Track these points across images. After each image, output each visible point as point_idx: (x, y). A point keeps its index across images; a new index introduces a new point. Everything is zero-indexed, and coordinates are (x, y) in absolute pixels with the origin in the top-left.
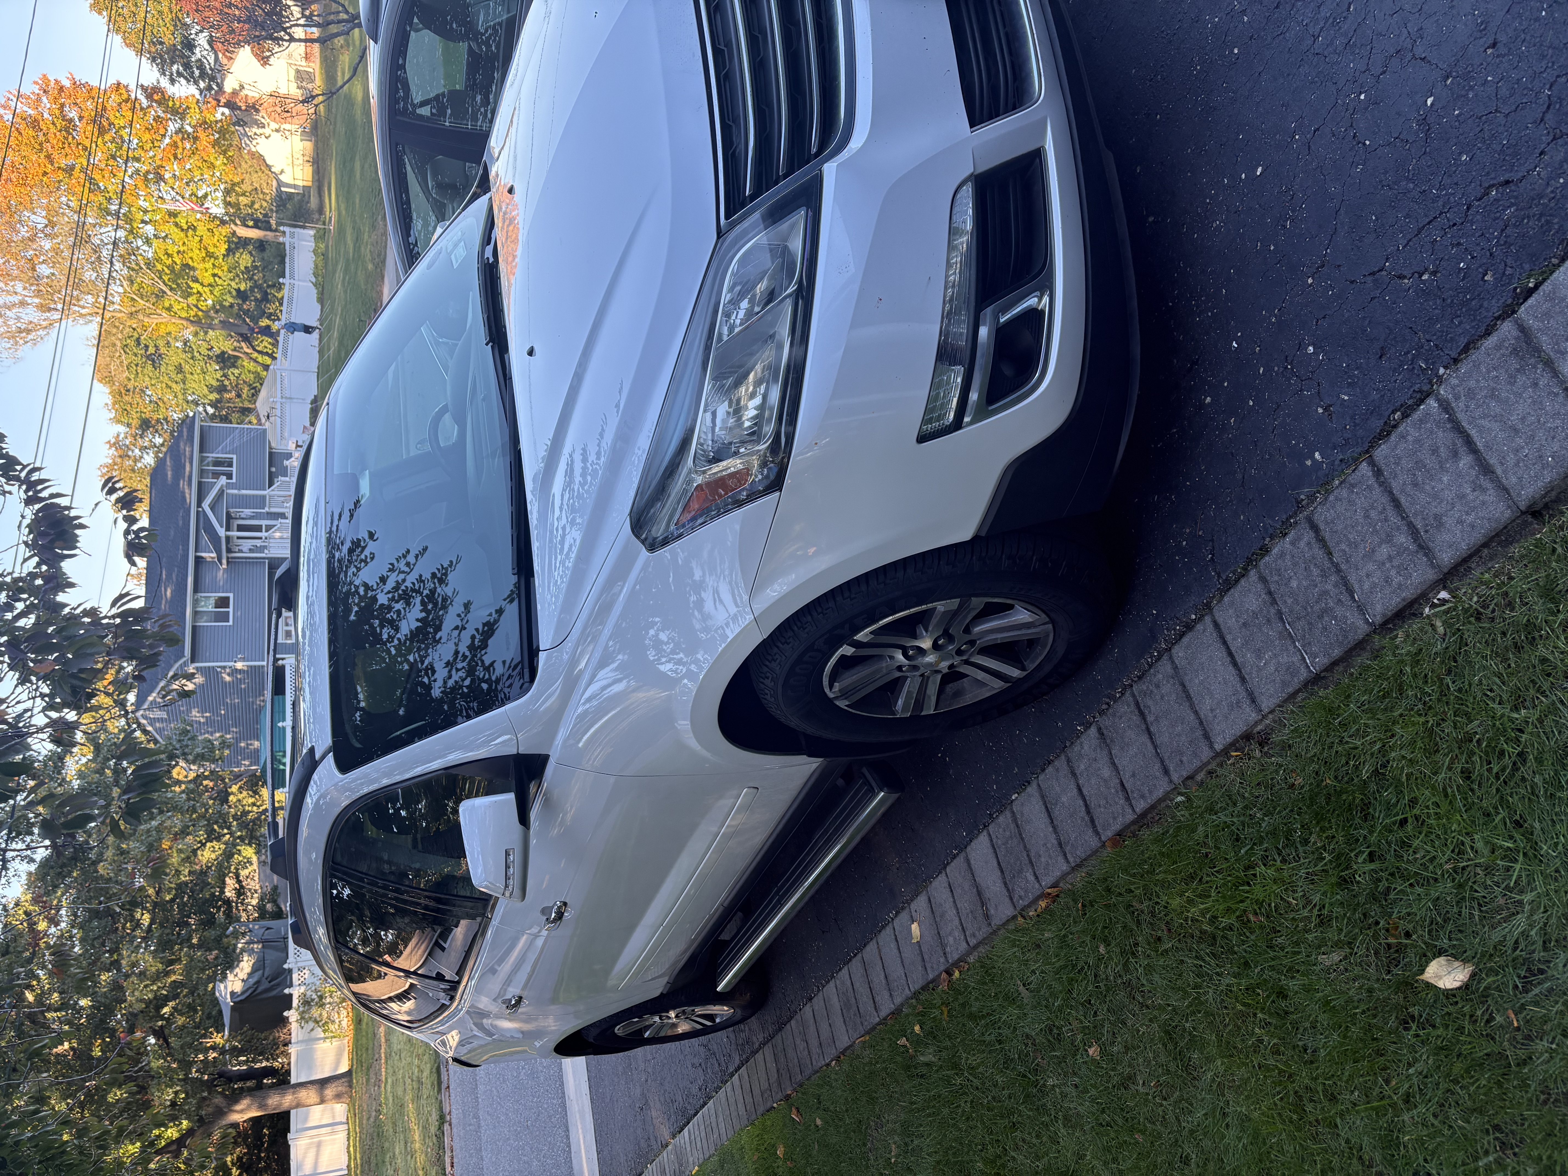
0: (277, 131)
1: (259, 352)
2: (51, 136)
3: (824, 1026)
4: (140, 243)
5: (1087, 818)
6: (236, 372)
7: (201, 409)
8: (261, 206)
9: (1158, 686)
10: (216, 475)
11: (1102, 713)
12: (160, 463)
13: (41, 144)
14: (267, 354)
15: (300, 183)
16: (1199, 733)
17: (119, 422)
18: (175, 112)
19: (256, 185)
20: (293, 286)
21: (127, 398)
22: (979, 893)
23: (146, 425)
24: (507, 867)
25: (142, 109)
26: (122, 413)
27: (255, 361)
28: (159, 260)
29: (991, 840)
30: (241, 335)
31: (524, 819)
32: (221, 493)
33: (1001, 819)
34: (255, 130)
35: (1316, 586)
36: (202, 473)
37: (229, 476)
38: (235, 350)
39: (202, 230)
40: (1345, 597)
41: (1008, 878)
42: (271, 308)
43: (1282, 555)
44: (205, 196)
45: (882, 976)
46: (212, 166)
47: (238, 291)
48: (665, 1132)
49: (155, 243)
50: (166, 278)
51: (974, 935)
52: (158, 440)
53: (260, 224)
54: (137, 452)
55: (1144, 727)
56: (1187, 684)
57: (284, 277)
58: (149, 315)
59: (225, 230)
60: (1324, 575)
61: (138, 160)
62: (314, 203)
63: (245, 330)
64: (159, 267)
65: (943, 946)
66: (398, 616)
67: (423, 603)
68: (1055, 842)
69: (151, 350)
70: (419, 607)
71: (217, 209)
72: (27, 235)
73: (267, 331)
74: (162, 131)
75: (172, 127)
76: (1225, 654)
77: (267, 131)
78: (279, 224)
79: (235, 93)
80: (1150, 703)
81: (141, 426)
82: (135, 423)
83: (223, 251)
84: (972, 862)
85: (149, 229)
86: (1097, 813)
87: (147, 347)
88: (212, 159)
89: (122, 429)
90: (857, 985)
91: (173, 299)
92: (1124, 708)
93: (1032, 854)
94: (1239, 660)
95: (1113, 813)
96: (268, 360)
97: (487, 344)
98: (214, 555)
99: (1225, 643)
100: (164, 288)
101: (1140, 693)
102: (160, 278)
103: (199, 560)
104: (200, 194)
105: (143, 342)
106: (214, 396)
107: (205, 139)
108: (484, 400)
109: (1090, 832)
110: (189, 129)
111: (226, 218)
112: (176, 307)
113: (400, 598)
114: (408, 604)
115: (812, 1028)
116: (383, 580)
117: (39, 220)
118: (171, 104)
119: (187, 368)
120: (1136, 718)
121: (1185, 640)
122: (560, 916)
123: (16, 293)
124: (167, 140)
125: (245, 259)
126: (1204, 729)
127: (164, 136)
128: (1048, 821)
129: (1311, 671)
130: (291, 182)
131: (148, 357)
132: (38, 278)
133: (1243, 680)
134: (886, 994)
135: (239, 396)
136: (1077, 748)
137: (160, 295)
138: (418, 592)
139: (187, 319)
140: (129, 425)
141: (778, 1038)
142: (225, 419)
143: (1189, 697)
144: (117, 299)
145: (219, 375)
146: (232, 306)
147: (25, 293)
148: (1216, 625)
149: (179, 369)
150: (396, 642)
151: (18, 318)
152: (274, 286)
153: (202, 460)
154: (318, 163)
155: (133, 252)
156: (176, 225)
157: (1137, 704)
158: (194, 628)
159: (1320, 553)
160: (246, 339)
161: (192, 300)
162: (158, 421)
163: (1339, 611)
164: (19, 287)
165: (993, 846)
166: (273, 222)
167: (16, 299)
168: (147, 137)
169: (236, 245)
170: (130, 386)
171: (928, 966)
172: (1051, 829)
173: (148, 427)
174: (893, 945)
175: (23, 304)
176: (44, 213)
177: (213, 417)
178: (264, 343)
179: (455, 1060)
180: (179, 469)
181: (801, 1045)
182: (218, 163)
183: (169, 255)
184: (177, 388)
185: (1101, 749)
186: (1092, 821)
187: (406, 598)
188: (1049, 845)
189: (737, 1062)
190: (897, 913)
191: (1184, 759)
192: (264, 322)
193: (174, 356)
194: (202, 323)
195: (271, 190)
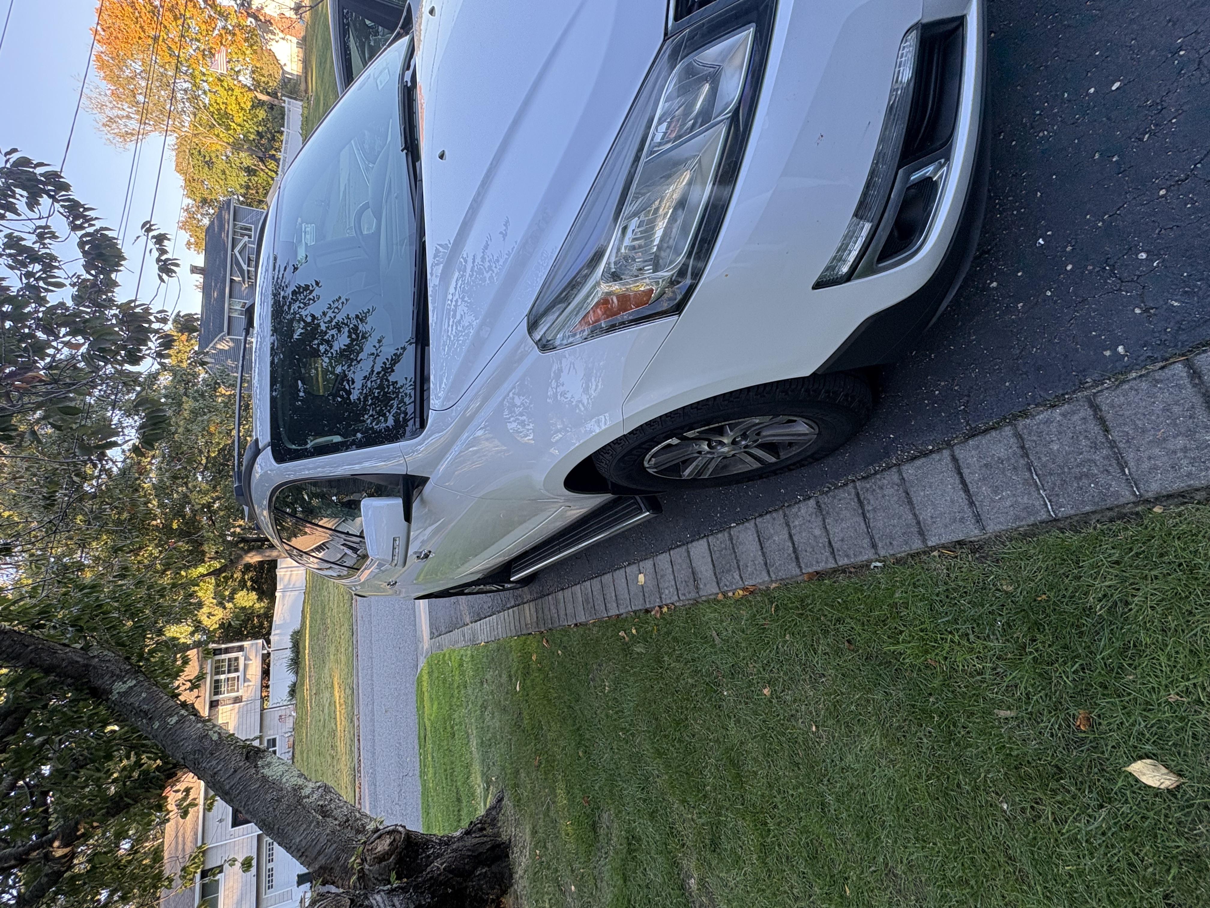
0: (283, 39)
1: (270, 169)
2: (143, 14)
3: (570, 607)
4: (200, 92)
5: (793, 555)
6: (256, 179)
7: (236, 197)
8: (273, 84)
9: (881, 488)
10: (243, 235)
11: (823, 493)
12: (212, 223)
13: (137, 18)
14: (273, 171)
15: (295, 73)
16: (915, 529)
17: (189, 197)
18: (220, 14)
19: (271, 72)
20: (288, 133)
21: (193, 184)
22: (693, 573)
23: (204, 201)
24: (394, 548)
25: (201, 8)
26: (191, 193)
27: (267, 174)
28: (211, 105)
29: (709, 545)
30: (259, 158)
31: (408, 517)
32: (245, 245)
33: (720, 535)
34: (270, 35)
35: (1081, 453)
36: (234, 232)
37: (250, 237)
38: (255, 165)
39: (237, 92)
40: (1114, 469)
41: (718, 571)
42: (277, 145)
43: (1048, 422)
44: (239, 71)
45: (613, 594)
46: (244, 53)
47: (258, 132)
48: (468, 620)
49: (209, 94)
50: (216, 117)
51: (684, 595)
52: (211, 211)
53: (274, 95)
54: (199, 216)
55: (860, 511)
56: (912, 494)
57: (283, 127)
58: (205, 137)
59: (251, 95)
60: (1095, 446)
61: (199, 41)
62: (303, 87)
63: (261, 155)
64: (212, 109)
65: (660, 594)
66: (333, 338)
67: (349, 331)
68: (762, 562)
69: (207, 159)
70: (346, 334)
71: (249, 82)
72: (130, 75)
73: (273, 157)
74: (213, 25)
75: (220, 24)
76: (958, 481)
77: (277, 38)
78: (283, 95)
79: (259, 10)
80: (870, 497)
81: (201, 202)
82: (198, 199)
83: (249, 107)
84: (692, 553)
85: (206, 86)
86: (802, 555)
87: (205, 156)
88: (244, 49)
89: (190, 201)
90: (595, 593)
91: (219, 130)
92: (846, 495)
93: (741, 564)
94: (972, 489)
95: (817, 558)
96: (274, 175)
97: (402, 151)
98: (240, 279)
99: (960, 474)
100: (214, 123)
101: (862, 489)
102: (212, 116)
103: (232, 281)
104: (236, 69)
105: (202, 153)
106: (243, 191)
107: (240, 36)
108: (396, 197)
109: (794, 564)
110: (231, 28)
111: (252, 88)
112: (221, 135)
113: (335, 327)
114: (340, 331)
115: (562, 605)
116: (324, 314)
117: (138, 67)
118: (219, 9)
119: (227, 172)
120: (854, 504)
121: (918, 462)
122: (426, 556)
123: (124, 110)
124: (216, 32)
125: (262, 114)
126: (920, 528)
127: (214, 29)
128: (759, 547)
129: (1051, 515)
130: (290, 71)
131: (206, 162)
132: (137, 103)
133: (972, 504)
134: (615, 605)
135: (257, 193)
136: (795, 510)
137: (212, 127)
138: (346, 325)
139: (228, 143)
140: (195, 200)
141: (540, 601)
142: (250, 205)
143: (910, 502)
144: (187, 124)
145: (246, 179)
146: (254, 140)
147: (130, 110)
148: (954, 459)
149: (224, 173)
150: (330, 355)
151: (126, 126)
152: (278, 132)
153: (235, 225)
154: (306, 63)
155: (197, 97)
156: (222, 86)
157: (858, 495)
158: (229, 317)
159: (1095, 429)
160: (261, 160)
161: (231, 132)
162: (211, 200)
163: (1102, 479)
164: (126, 106)
165: (710, 549)
166: (279, 94)
167: (125, 114)
168: (204, 27)
169: (257, 104)
170: (196, 177)
171: (647, 600)
172: (760, 553)
173: (206, 203)
174: (624, 580)
175: (128, 117)
176: (140, 63)
177: (242, 203)
178: (272, 165)
179: (356, 594)
180: (221, 227)
181: (554, 611)
182: (248, 52)
183: (218, 104)
184: (222, 183)
185: (816, 516)
186: (797, 558)
187: (338, 327)
188: (757, 562)
189: (513, 603)
190: (629, 565)
191: (895, 543)
192: (273, 152)
193: (220, 164)
194: (237, 146)
195: (279, 77)
